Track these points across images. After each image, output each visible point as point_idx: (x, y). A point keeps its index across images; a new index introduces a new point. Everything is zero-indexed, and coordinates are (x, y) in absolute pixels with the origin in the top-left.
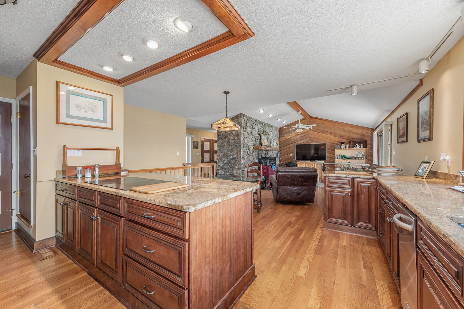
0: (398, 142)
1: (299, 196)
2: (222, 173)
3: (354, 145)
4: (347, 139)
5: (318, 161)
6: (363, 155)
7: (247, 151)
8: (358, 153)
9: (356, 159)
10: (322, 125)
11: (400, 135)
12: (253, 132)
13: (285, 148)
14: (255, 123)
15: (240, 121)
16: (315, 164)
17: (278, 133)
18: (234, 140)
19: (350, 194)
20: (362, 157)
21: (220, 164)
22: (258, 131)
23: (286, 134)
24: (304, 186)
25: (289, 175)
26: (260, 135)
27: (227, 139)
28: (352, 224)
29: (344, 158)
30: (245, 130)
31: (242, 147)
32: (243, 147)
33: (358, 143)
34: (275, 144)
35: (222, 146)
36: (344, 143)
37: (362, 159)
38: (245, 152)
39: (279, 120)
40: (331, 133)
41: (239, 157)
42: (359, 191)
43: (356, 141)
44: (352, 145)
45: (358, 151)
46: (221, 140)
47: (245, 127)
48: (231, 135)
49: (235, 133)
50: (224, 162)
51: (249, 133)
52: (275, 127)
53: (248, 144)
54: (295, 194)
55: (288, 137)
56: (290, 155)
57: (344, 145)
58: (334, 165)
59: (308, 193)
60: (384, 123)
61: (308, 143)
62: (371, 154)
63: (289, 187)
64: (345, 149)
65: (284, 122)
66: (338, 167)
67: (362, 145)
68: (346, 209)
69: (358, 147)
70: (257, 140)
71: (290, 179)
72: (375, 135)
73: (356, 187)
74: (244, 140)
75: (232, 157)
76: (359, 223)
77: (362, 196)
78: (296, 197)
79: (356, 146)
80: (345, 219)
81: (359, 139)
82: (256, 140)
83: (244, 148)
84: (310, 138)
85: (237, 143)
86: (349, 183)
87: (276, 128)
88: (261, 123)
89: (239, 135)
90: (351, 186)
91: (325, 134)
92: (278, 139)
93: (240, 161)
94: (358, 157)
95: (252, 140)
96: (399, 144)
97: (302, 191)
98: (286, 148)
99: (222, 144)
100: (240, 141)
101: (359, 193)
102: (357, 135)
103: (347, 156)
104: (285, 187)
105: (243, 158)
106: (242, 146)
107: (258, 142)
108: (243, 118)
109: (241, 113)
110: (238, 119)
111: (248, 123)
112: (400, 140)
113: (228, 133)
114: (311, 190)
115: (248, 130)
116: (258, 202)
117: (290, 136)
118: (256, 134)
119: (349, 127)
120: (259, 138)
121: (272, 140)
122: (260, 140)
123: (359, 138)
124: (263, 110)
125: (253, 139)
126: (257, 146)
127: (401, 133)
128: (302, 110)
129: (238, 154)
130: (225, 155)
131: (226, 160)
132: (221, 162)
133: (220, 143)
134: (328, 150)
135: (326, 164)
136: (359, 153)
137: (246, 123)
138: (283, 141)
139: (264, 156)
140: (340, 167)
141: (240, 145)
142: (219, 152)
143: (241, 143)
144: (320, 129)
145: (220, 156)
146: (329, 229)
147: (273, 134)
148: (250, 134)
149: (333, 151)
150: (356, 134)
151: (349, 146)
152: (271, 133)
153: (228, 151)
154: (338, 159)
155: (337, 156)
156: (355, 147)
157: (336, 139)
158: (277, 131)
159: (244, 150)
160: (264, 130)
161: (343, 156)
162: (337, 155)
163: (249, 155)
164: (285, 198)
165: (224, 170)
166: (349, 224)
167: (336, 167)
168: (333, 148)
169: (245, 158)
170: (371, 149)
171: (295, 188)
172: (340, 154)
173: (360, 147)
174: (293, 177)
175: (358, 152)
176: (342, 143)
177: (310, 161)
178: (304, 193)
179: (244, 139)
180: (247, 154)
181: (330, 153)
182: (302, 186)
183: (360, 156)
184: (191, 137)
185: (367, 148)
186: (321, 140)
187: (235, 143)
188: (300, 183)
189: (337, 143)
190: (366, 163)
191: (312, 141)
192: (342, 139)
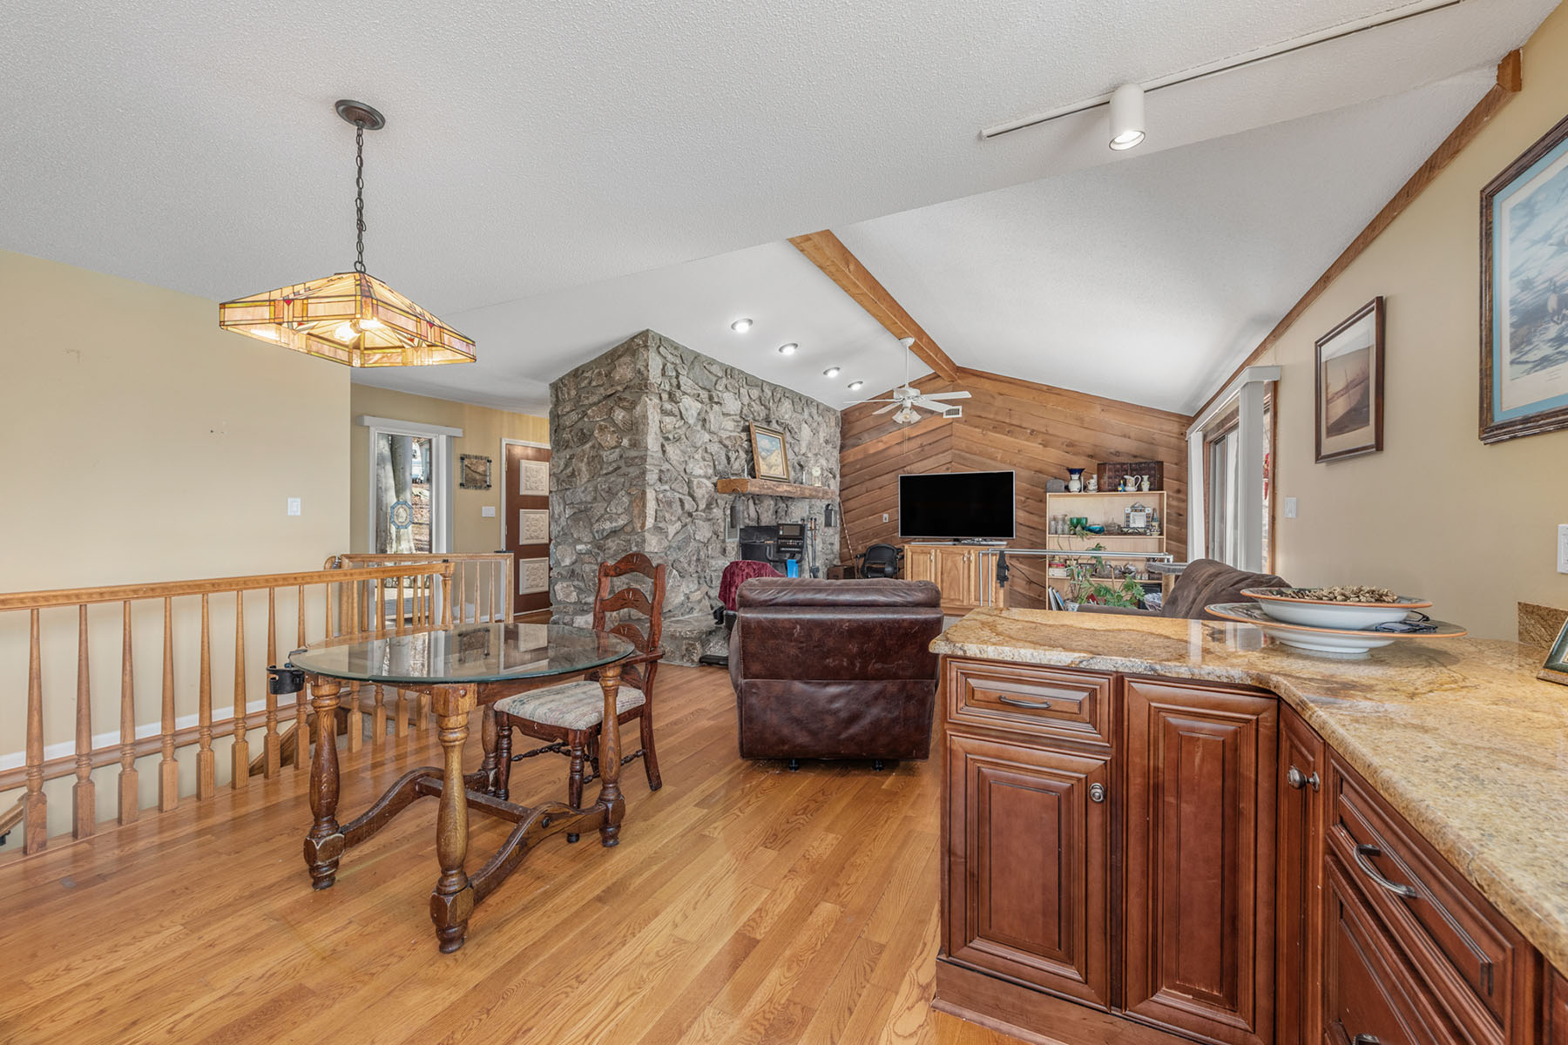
0: (1319, 457)
1: (853, 730)
2: (568, 595)
3: (1115, 478)
4: (1091, 456)
5: (985, 543)
6: (1150, 518)
7: (681, 500)
8: (1130, 510)
9: (1126, 534)
10: (999, 402)
11: (1331, 421)
12: (711, 417)
13: (864, 490)
14: (724, 379)
15: (640, 365)
16: (972, 551)
17: (838, 430)
18: (617, 450)
19: (1097, 791)
20: (1147, 527)
21: (563, 557)
22: (741, 417)
23: (866, 435)
24: (877, 677)
25: (797, 621)
26: (749, 431)
27: (590, 444)
28: (1116, 998)
29: (1079, 528)
30: (668, 406)
31: (651, 482)
32: (660, 480)
33: (1132, 470)
34: (816, 472)
35: (568, 477)
36: (1080, 471)
37: (1145, 534)
38: (670, 504)
39: (833, 374)
40: (1033, 431)
41: (639, 525)
42: (1156, 769)
43: (1124, 464)
44: (1109, 478)
45: (1131, 501)
46: (568, 450)
47: (670, 394)
48: (606, 427)
49: (620, 417)
50: (579, 547)
51: (691, 421)
52: (821, 407)
53: (685, 470)
54: (830, 721)
55: (874, 444)
56: (881, 517)
57: (1079, 478)
58: (1045, 557)
59: (896, 713)
60: (1244, 377)
61: (948, 469)
62: (1180, 515)
63: (798, 686)
64: (1083, 493)
65: (856, 387)
66: (1058, 566)
67: (1146, 477)
68: (1078, 891)
69: (1131, 488)
70: (733, 456)
71: (804, 645)
72: (1195, 439)
73: (1136, 743)
74: (664, 452)
75: (608, 526)
76: (1160, 997)
77: (1178, 807)
78: (839, 734)
79: (1125, 484)
80: (1069, 960)
81: (1135, 457)
82: (730, 454)
83: (667, 487)
84: (957, 452)
85: (630, 462)
86: (1093, 712)
87: (828, 409)
88: (757, 386)
89: (637, 430)
90: (1105, 731)
91: (1011, 436)
92: (836, 453)
93: (644, 541)
94: (1132, 526)
95: (706, 452)
96: (1324, 464)
97: (868, 704)
98: (867, 492)
99: (571, 468)
100: (642, 453)
101: (1156, 786)
102: (1127, 440)
103: (1090, 522)
104: (778, 686)
105: (658, 529)
106: (652, 477)
107: (740, 463)
108: (659, 352)
109: (644, 329)
110: (634, 355)
111: (683, 379)
112: (1331, 444)
113: (594, 417)
114: (909, 698)
115: (687, 410)
116: (605, 788)
117: (882, 441)
118: (729, 428)
119: (1098, 408)
120: (745, 445)
121: (809, 455)
122: (750, 452)
123: (1134, 452)
124: (750, 322)
125: (715, 448)
126: (733, 478)
127: (1339, 408)
128: (920, 333)
129: (636, 512)
130: (582, 514)
131: (585, 540)
132: (566, 547)
133: (562, 463)
134: (1023, 499)
135: (1012, 557)
136: (1134, 509)
137: (677, 377)
138: (856, 462)
139: (767, 519)
140: (1064, 565)
141: (644, 473)
142: (559, 504)
143: (646, 461)
144: (992, 416)
145: (563, 522)
146: (969, 1014)
147: (815, 432)
148: (699, 428)
149: (1041, 501)
150: (1125, 436)
151: (1099, 483)
152: (806, 432)
153: (595, 499)
154: (1056, 533)
155: (1053, 523)
156: (1120, 489)
157: (1054, 457)
158: (833, 424)
159: (661, 496)
160: (768, 416)
161: (1075, 521)
162: (1055, 519)
163: (690, 515)
164: (783, 741)
165: (576, 583)
166: (1095, 997)
167: (1050, 566)
168: (1042, 490)
169: (672, 530)
170: (1181, 496)
171: (833, 690)
172: (1066, 516)
173: (1139, 489)
174: (817, 634)
175: (1133, 507)
176: (1072, 471)
177: (955, 540)
178: (875, 711)
179: (663, 446)
180: (680, 511)
181: (1028, 512)
182: (864, 676)
183: (1139, 522)
184: (445, 436)
185: (1165, 492)
186: (994, 459)
187: (622, 463)
188: (852, 664)
189: (1054, 470)
190: (1160, 550)
191: (962, 461)
192: (1074, 454)
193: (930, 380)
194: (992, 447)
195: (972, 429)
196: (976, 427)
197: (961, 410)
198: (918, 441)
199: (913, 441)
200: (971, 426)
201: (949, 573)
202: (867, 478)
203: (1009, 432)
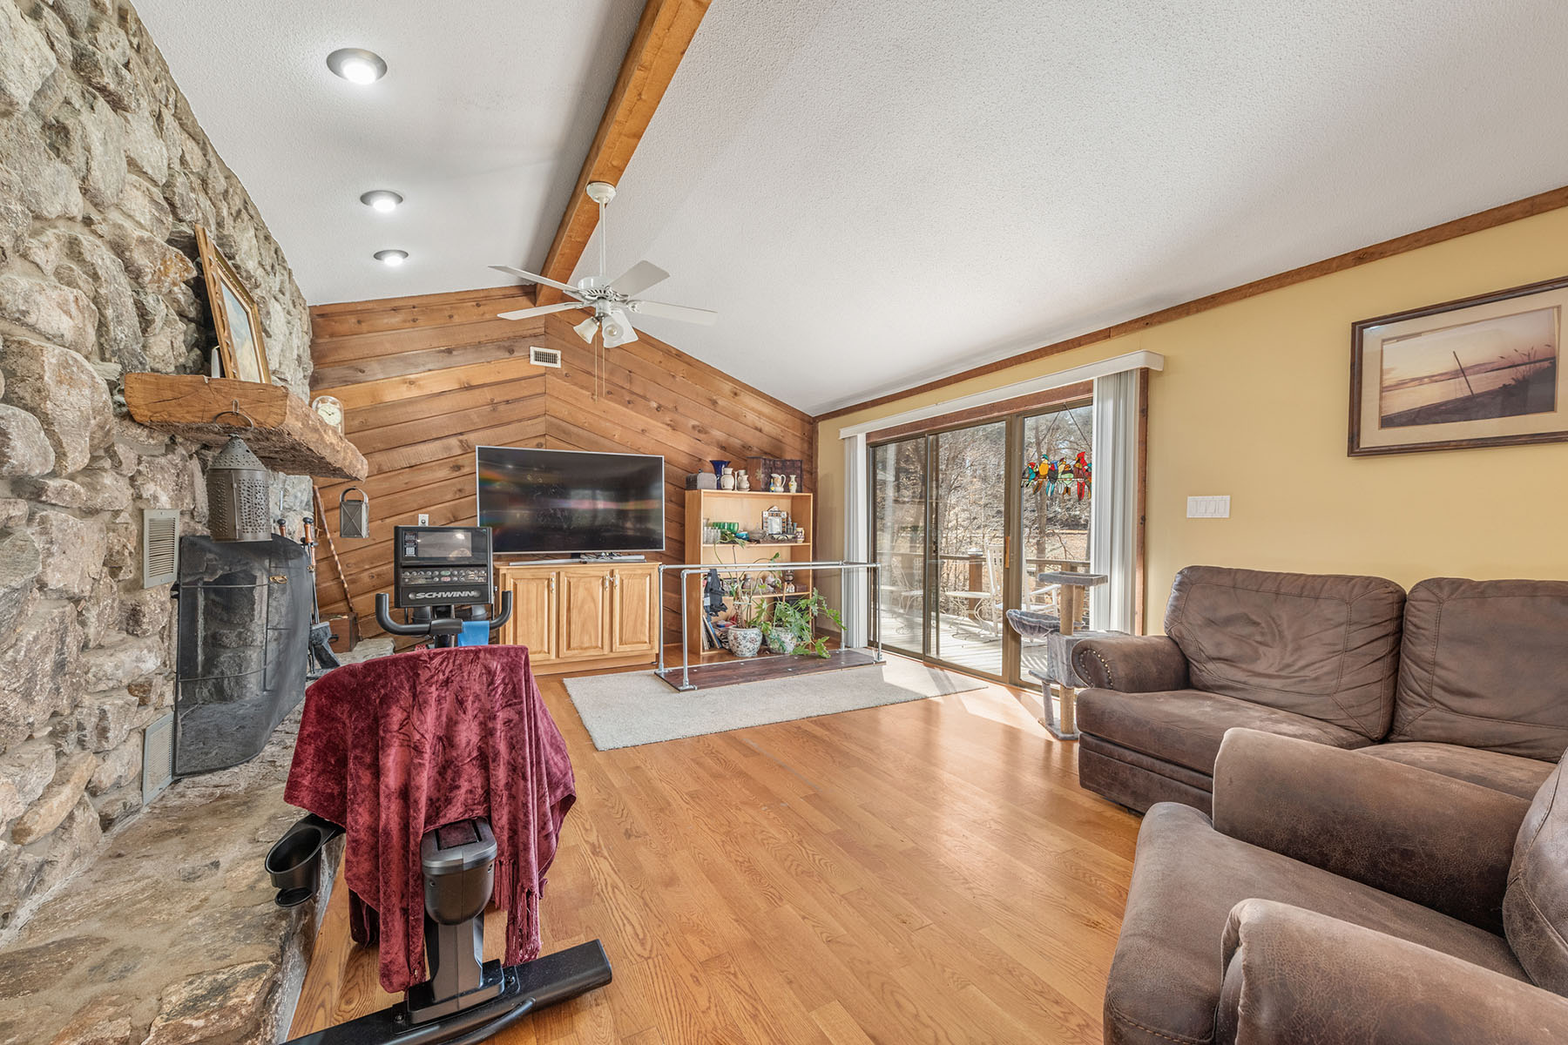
3: (766, 476)
6: (785, 524)
8: (768, 515)
9: (759, 541)
11: (1393, 410)
23: (375, 366)
39: (383, 206)
40: (658, 405)
64: (736, 491)
65: (393, 262)
67: (793, 477)
69: (776, 487)
84: (555, 421)
91: (629, 408)
94: (769, 532)
98: (381, 471)
103: (740, 528)
136: (771, 513)
154: (713, 542)
155: (707, 528)
156: (771, 488)
161: (726, 526)
162: (710, 524)
173: (786, 489)
175: (770, 511)
176: (720, 464)
177: (575, 556)
183: (775, 528)
185: (811, 495)
191: (562, 436)
192: (706, 444)
193: (505, 297)
194: (606, 420)
195: (575, 388)
196: (582, 387)
197: (559, 357)
198: (487, 395)
199: (477, 392)
200: (575, 384)
201: (582, 606)
202: (380, 446)
203: (629, 402)
